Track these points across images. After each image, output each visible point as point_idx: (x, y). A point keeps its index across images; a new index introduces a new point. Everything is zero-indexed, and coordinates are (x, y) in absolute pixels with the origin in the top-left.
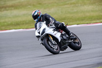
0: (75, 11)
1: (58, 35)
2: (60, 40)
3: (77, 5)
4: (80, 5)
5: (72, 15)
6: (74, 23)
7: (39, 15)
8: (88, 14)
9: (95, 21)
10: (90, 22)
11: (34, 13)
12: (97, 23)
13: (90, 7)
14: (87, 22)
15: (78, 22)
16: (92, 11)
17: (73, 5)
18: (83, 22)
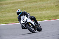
0: (4, 16)
1: (33, 23)
2: (34, 26)
3: (5, 13)
4: (6, 12)
5: (2, 18)
6: (3, 23)
7: (21, 12)
8: (11, 18)
9: (15, 22)
10: (12, 22)
11: (18, 11)
12: (16, 23)
13: (13, 13)
14: (11, 22)
15: (6, 22)
16: (14, 16)
17: (3, 13)
18: (9, 22)
